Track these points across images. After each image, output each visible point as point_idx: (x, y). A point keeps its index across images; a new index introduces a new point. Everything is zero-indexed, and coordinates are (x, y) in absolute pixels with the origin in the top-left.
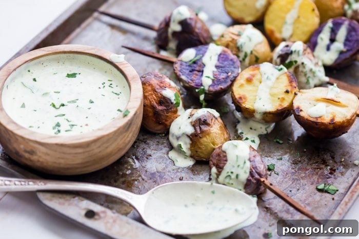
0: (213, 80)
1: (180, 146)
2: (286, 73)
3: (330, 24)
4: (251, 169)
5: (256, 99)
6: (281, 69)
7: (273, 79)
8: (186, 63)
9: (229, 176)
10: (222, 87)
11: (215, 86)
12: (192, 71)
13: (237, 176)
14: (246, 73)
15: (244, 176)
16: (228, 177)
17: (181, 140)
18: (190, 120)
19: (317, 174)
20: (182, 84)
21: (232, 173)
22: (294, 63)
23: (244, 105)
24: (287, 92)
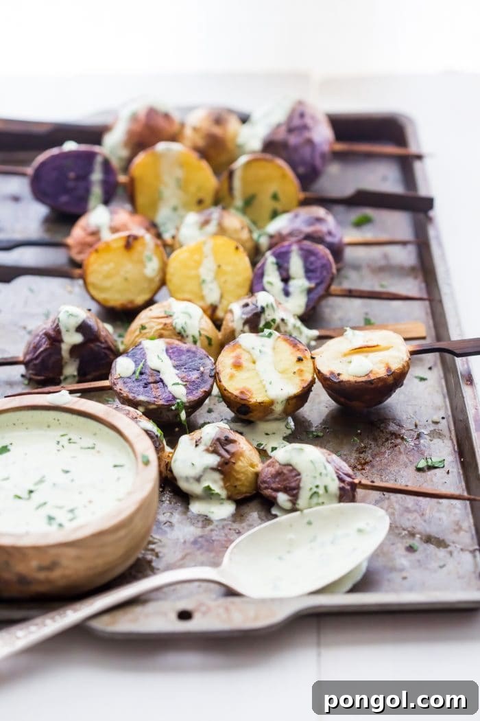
0: (185, 385)
1: (208, 489)
2: (279, 337)
3: (270, 259)
4: (336, 473)
5: (264, 387)
6: (270, 334)
7: (268, 350)
8: (129, 378)
9: (315, 493)
10: (204, 389)
11: (194, 392)
12: (146, 385)
13: (326, 488)
14: (226, 358)
15: (334, 486)
16: (316, 495)
17: (205, 480)
18: (202, 447)
19: (400, 452)
20: (142, 409)
21: (317, 487)
22: (272, 324)
23: (253, 400)
24: (300, 360)
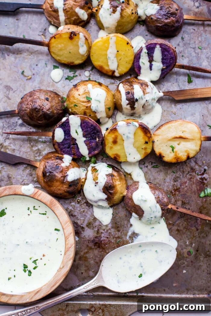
3: (144, 51)
8: (61, 142)
12: (69, 147)
14: (110, 137)
21: (151, 218)
24: (146, 143)
